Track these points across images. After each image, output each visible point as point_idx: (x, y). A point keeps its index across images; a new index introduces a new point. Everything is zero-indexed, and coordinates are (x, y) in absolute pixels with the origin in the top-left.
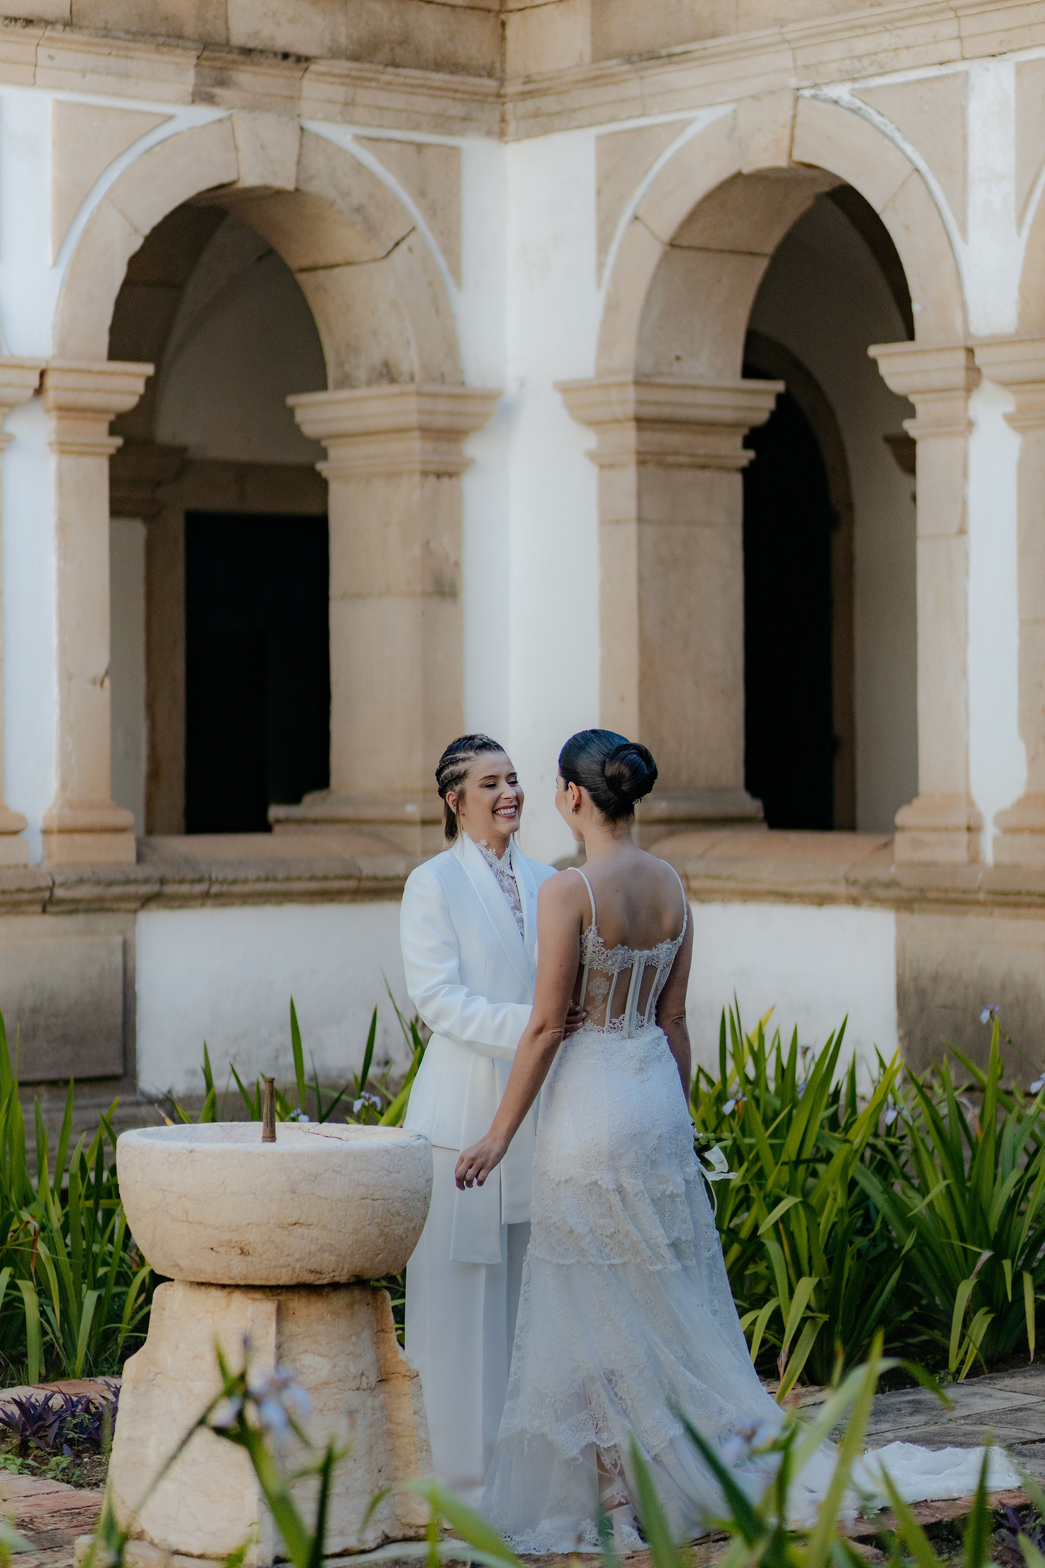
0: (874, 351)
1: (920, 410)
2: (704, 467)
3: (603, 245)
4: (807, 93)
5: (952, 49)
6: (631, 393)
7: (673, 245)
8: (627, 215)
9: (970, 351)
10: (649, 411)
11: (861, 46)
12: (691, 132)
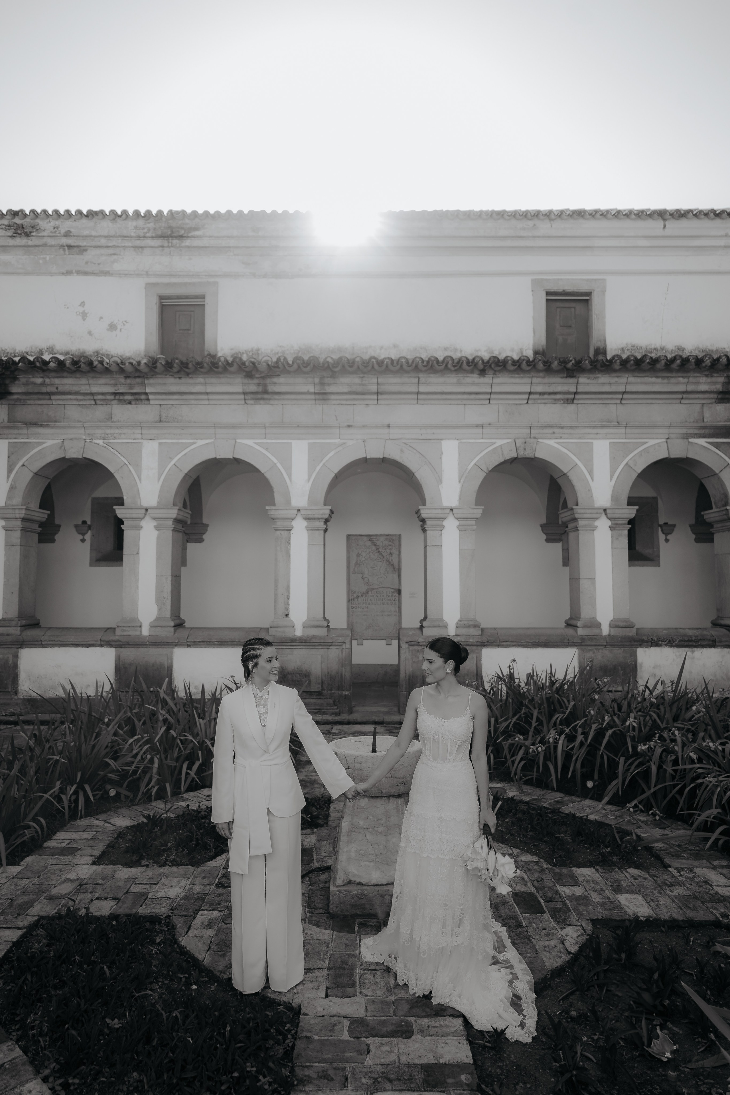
0: (115, 507)
1: (125, 523)
2: (32, 532)
3: (10, 471)
4: (88, 441)
5: (140, 436)
6: (24, 512)
7: (36, 474)
8: (20, 464)
9: (147, 510)
10: (27, 517)
11: (108, 431)
12: (44, 445)
